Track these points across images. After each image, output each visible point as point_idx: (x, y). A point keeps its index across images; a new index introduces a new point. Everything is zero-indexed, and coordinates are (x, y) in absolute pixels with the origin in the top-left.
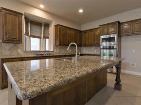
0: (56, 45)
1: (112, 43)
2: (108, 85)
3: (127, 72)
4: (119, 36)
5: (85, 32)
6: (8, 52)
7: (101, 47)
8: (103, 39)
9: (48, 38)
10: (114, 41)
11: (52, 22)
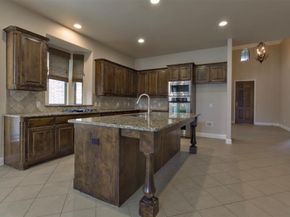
0: (96, 93)
1: (183, 94)
2: (182, 150)
3: (203, 134)
4: (194, 83)
5: (143, 72)
6: (19, 105)
7: (170, 99)
8: (172, 87)
9: (81, 81)
10: (187, 90)
11: (89, 53)
